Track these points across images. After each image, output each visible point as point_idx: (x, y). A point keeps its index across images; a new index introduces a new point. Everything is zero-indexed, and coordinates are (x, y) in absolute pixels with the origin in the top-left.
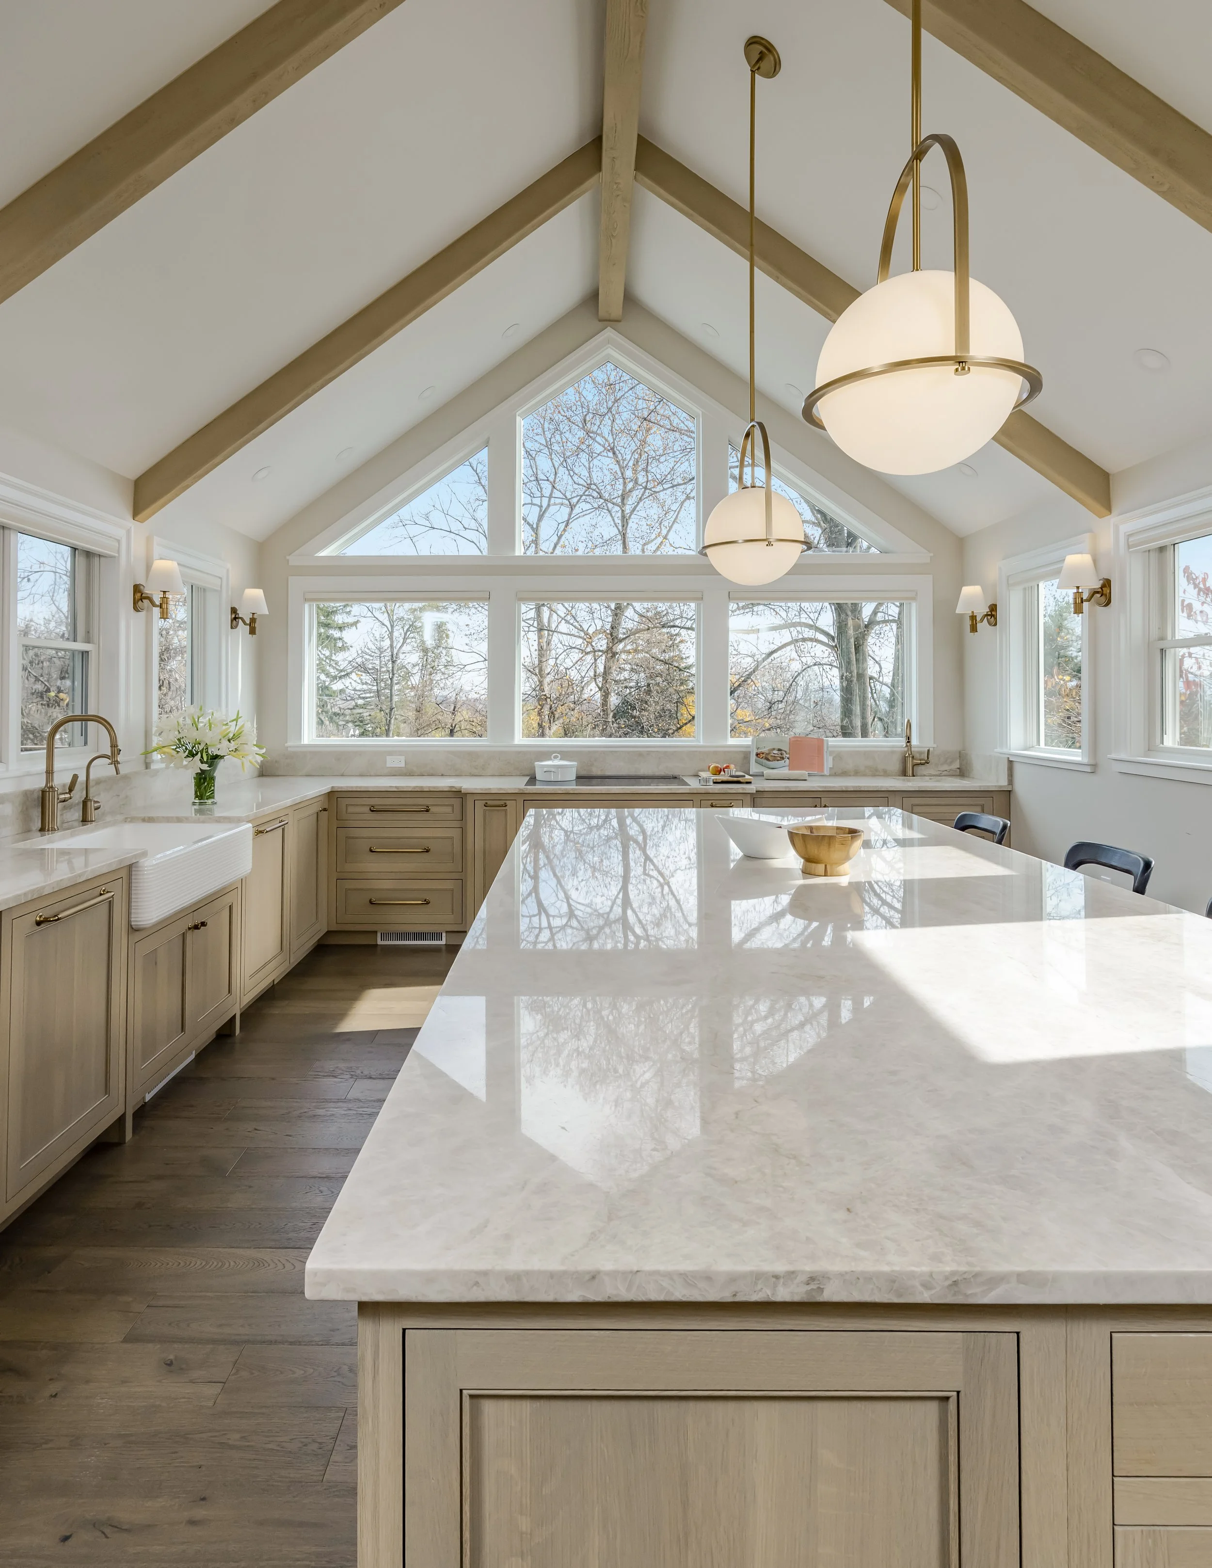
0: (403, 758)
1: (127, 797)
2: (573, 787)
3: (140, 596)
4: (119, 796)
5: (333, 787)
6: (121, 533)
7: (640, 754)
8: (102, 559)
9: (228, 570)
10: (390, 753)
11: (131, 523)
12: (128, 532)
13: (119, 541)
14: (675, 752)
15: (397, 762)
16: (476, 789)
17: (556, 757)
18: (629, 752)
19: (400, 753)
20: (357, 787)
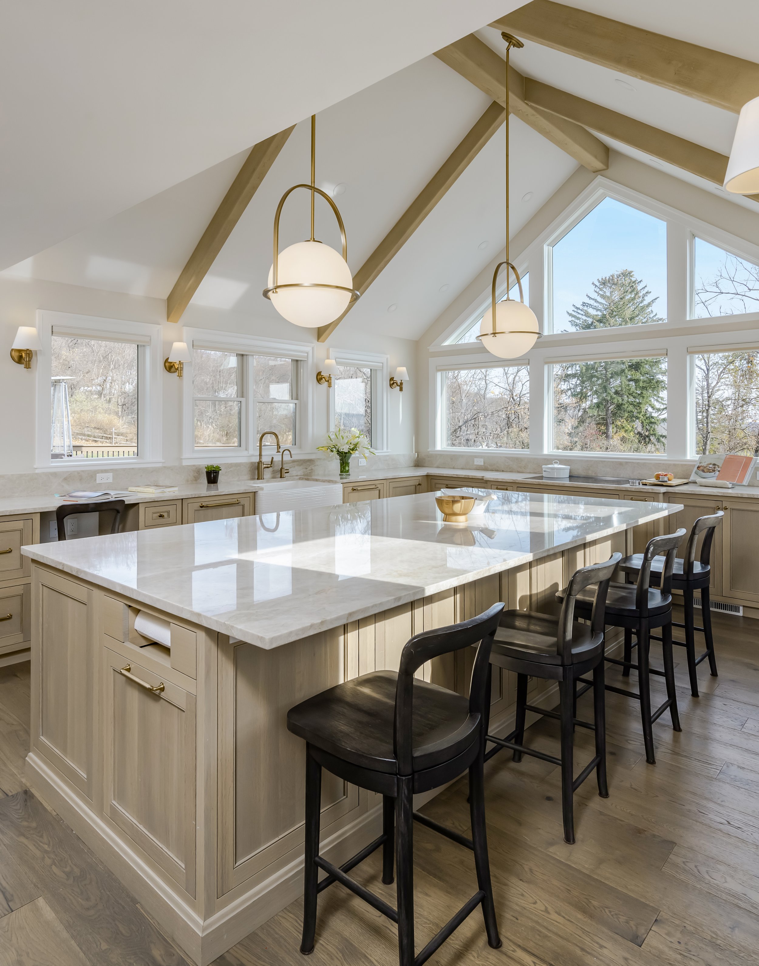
0: (482, 460)
1: (312, 469)
2: (567, 482)
3: (319, 378)
4: (307, 468)
5: (428, 473)
6: (309, 349)
7: (621, 464)
8: (302, 362)
9: (387, 359)
10: (476, 457)
11: (315, 343)
12: (313, 348)
13: (307, 353)
14: (645, 463)
15: (479, 462)
16: (491, 478)
17: (556, 463)
18: (613, 462)
19: (481, 457)
20: (446, 474)
